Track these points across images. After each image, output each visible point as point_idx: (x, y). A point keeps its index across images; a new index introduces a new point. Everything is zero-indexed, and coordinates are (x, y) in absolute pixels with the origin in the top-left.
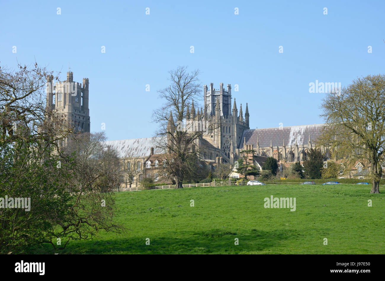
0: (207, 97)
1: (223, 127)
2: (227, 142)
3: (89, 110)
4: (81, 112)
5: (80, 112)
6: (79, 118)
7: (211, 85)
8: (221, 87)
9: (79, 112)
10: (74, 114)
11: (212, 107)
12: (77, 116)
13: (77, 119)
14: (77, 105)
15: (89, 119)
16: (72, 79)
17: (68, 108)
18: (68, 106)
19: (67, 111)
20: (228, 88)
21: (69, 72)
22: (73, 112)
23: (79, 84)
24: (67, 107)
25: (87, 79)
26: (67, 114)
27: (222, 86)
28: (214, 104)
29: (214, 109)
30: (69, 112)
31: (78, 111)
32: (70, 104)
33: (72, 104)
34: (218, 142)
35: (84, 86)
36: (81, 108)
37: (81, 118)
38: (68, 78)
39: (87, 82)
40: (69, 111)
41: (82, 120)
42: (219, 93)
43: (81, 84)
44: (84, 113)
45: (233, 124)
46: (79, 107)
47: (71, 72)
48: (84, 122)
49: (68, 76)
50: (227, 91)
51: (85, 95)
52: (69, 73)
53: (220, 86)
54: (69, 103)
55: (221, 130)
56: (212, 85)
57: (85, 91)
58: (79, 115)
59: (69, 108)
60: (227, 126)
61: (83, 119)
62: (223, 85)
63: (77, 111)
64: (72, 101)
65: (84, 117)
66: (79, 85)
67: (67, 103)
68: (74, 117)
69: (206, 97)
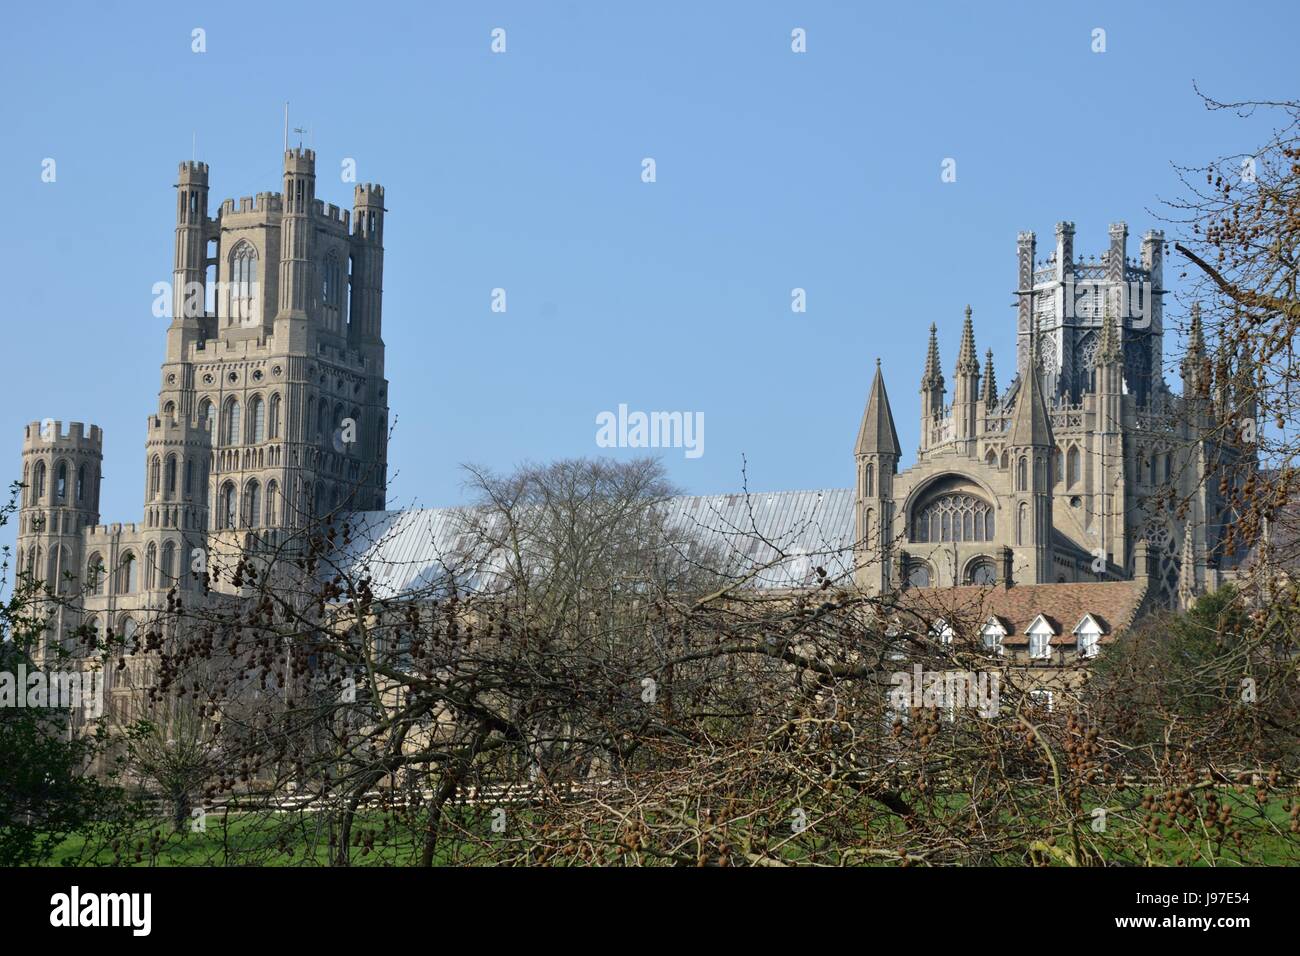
0: (1036, 297)
1: (1133, 452)
2: (1157, 533)
3: (383, 345)
4: (348, 355)
5: (342, 356)
6: (340, 384)
7: (1064, 232)
8: (1115, 243)
9: (336, 354)
10: (316, 364)
11: (1065, 349)
12: (329, 377)
13: (328, 390)
14: (330, 319)
15: (383, 393)
16: (312, 186)
17: (287, 336)
18: (287, 323)
19: (286, 351)
20: (1149, 249)
21: (298, 151)
22: (314, 355)
23: (337, 215)
24: (282, 329)
25: (378, 187)
26: (283, 362)
27: (1121, 237)
28: (1076, 334)
29: (1074, 357)
30: (296, 354)
31: (336, 352)
32: (302, 314)
33: (307, 313)
34: (1110, 530)
35: (359, 226)
36: (344, 332)
37: (349, 386)
38: (290, 183)
39: (376, 202)
40: (292, 347)
41: (352, 395)
42: (1103, 273)
43: (347, 213)
44: (361, 361)
45: (1187, 440)
46: (339, 330)
47: (308, 152)
48: (362, 409)
49: (293, 170)
50: (1146, 267)
51: (367, 271)
52: (295, 154)
53: (1110, 238)
54: (294, 307)
55: (1126, 468)
56: (1068, 232)
57: (367, 250)
58: (337, 369)
59: (292, 333)
60: (1156, 450)
61: (356, 389)
62: (1126, 234)
63: (327, 348)
64: (307, 298)
65: (359, 381)
66: (341, 218)
67: (285, 307)
68: (319, 382)
69: (1033, 294)
